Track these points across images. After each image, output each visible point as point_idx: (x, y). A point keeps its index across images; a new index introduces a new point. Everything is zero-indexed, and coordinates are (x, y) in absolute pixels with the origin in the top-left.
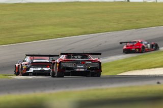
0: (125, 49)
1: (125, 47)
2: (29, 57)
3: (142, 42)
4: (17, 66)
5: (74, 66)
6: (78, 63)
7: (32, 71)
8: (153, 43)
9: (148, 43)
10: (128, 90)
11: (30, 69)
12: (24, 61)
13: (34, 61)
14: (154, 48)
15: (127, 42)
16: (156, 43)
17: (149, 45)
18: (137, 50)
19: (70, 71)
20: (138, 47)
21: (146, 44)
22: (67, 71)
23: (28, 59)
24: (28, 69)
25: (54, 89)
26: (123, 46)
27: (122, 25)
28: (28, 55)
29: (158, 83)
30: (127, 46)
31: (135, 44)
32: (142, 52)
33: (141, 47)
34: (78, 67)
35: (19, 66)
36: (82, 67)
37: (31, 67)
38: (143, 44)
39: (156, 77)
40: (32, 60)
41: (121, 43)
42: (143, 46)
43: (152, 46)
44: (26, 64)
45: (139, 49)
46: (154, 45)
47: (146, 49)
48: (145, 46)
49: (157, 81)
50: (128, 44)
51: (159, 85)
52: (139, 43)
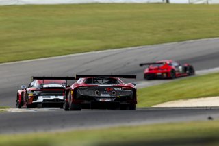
0: (147, 73)
1: (147, 71)
2: (37, 80)
3: (170, 64)
4: (20, 93)
5: (96, 95)
6: (102, 89)
7: (41, 101)
8: (186, 65)
9: (180, 65)
10: (168, 128)
11: (39, 98)
12: (30, 86)
13: (45, 86)
14: (188, 72)
15: (149, 64)
16: (190, 64)
17: (180, 68)
18: (165, 75)
19: (90, 102)
20: (165, 70)
21: (176, 67)
22: (86, 102)
23: (36, 84)
24: (36, 98)
25: (63, 127)
26: (144, 70)
27: (158, 36)
28: (35, 78)
29: (210, 118)
30: (150, 70)
31: (161, 66)
32: (171, 78)
33: (170, 70)
34: (102, 95)
35: (22, 93)
36: (108, 95)
37: (39, 95)
38: (173, 67)
39: (207, 110)
40: (41, 85)
41: (141, 65)
42: (173, 69)
43: (185, 69)
44: (33, 91)
45: (167, 73)
46: (188, 68)
47: (177, 73)
48: (176, 69)
49: (207, 116)
50: (151, 67)
51: (211, 121)
52: (166, 64)
